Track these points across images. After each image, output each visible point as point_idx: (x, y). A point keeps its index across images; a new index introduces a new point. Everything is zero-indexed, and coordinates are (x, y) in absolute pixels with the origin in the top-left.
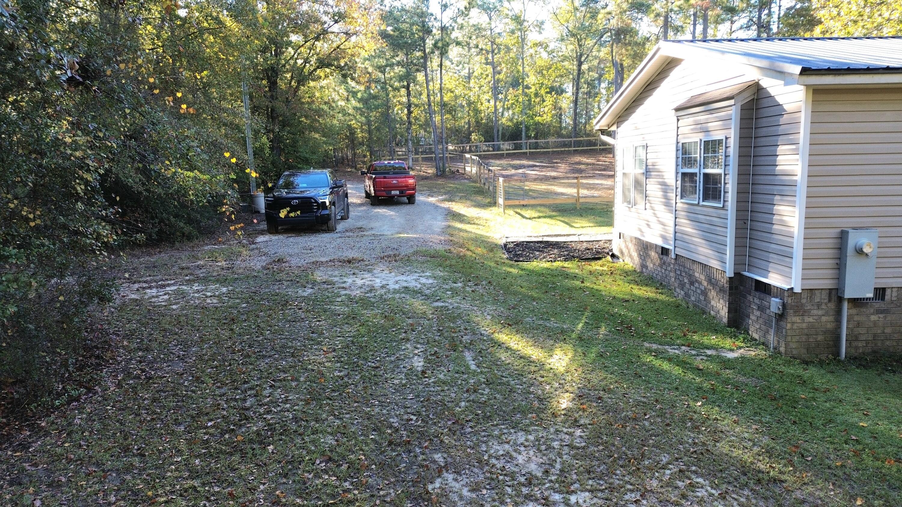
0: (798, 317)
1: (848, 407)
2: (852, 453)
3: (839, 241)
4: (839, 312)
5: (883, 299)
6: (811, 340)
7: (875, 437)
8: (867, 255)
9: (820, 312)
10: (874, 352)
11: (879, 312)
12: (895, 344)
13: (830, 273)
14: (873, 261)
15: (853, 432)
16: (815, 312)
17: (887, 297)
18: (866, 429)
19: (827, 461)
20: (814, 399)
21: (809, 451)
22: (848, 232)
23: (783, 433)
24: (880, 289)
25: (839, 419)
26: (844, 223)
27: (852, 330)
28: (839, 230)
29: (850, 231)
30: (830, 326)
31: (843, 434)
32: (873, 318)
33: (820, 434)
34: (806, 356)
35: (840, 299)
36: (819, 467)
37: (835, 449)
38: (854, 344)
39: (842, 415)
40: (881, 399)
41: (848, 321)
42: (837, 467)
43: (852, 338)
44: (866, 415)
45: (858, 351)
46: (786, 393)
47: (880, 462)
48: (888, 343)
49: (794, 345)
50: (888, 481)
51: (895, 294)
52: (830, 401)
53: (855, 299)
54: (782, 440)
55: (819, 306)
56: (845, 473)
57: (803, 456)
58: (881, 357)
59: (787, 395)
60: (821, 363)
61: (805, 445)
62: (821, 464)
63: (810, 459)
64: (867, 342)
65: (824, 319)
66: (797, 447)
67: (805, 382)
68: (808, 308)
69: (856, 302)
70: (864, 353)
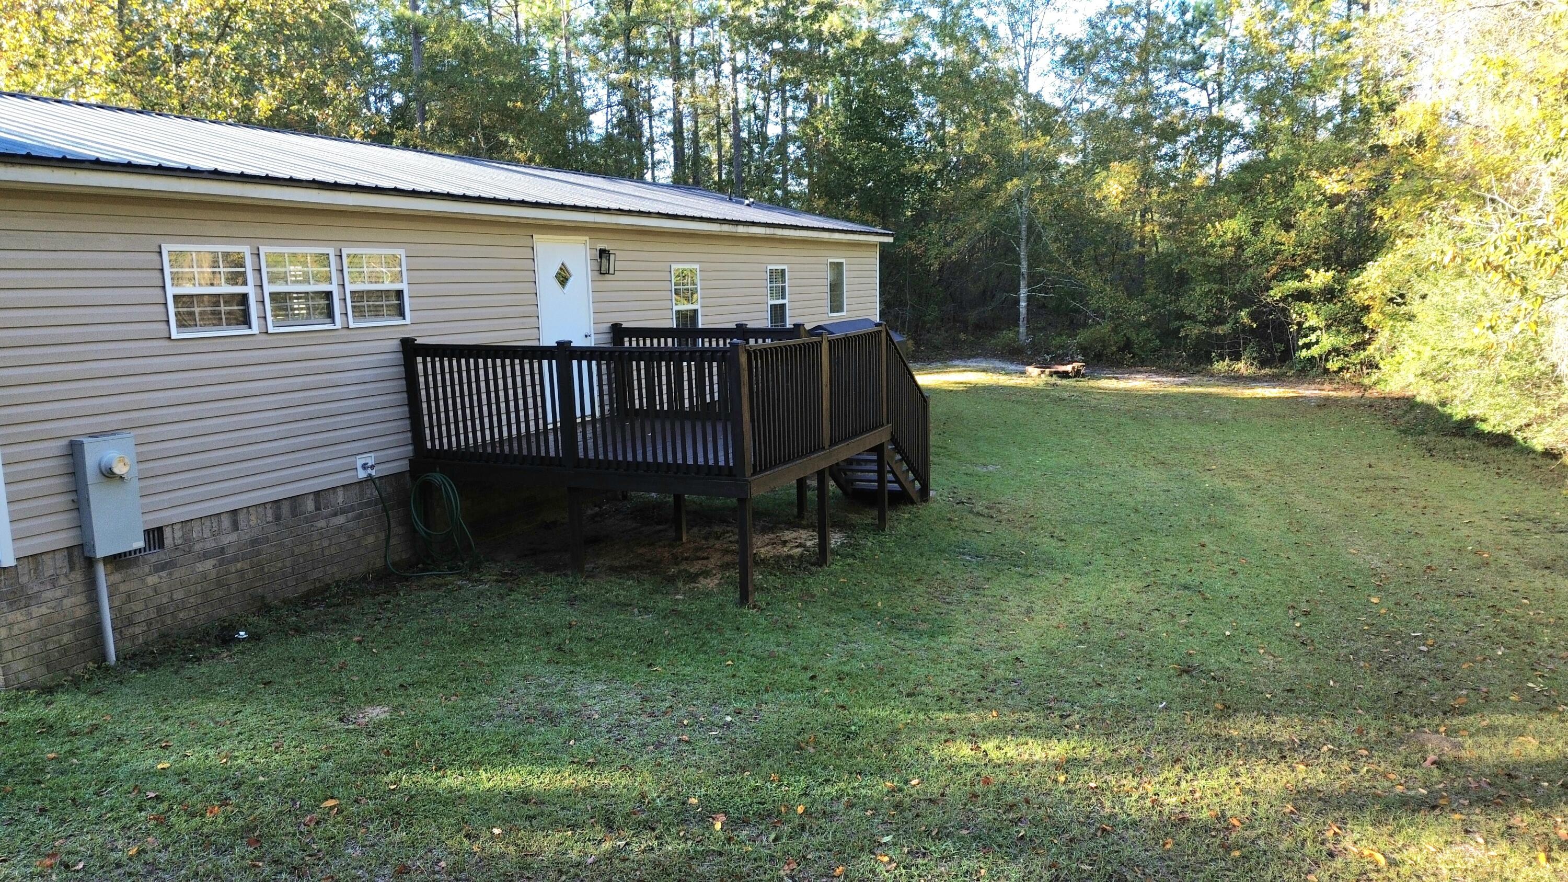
0: (18, 613)
1: (133, 746)
2: (152, 822)
3: (70, 460)
4: (91, 585)
5: (161, 545)
6: (50, 647)
7: (185, 780)
8: (121, 478)
9: (59, 593)
10: (163, 636)
11: (159, 568)
12: (192, 613)
13: (64, 519)
14: (134, 485)
15: (148, 786)
16: (49, 595)
17: (168, 542)
18: (169, 772)
19: (115, 855)
20: (72, 753)
21: (77, 853)
22: (82, 443)
23: (23, 841)
24: (153, 530)
25: (122, 772)
26: (72, 428)
27: (120, 609)
28: (65, 442)
29: (85, 440)
30: (80, 613)
31: (132, 796)
32: (152, 580)
33: (92, 812)
34: (43, 677)
35: (90, 562)
36: (100, 872)
37: (124, 828)
38: (129, 632)
39: (126, 762)
40: (186, 712)
41: (110, 596)
42: (130, 859)
43: (122, 623)
44: (166, 747)
45: (136, 642)
46: (19, 761)
47: (198, 819)
48: (182, 615)
49: (18, 666)
50: (214, 843)
51: (178, 534)
52: (102, 745)
53: (115, 556)
54: (22, 856)
55: (54, 582)
56: (145, 863)
57: (67, 866)
58: (174, 641)
59: (21, 764)
60: (77, 683)
61: (69, 845)
62: (102, 867)
63: (81, 866)
64: (149, 622)
65: (67, 602)
66: (53, 855)
67: (51, 727)
68: (35, 589)
69: (118, 561)
70: (146, 643)
